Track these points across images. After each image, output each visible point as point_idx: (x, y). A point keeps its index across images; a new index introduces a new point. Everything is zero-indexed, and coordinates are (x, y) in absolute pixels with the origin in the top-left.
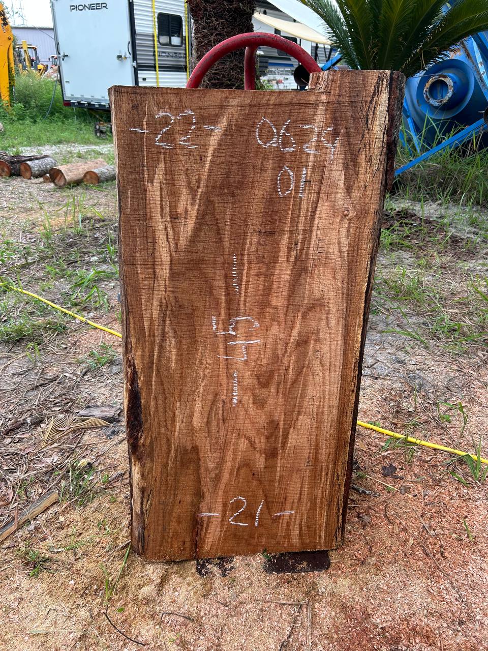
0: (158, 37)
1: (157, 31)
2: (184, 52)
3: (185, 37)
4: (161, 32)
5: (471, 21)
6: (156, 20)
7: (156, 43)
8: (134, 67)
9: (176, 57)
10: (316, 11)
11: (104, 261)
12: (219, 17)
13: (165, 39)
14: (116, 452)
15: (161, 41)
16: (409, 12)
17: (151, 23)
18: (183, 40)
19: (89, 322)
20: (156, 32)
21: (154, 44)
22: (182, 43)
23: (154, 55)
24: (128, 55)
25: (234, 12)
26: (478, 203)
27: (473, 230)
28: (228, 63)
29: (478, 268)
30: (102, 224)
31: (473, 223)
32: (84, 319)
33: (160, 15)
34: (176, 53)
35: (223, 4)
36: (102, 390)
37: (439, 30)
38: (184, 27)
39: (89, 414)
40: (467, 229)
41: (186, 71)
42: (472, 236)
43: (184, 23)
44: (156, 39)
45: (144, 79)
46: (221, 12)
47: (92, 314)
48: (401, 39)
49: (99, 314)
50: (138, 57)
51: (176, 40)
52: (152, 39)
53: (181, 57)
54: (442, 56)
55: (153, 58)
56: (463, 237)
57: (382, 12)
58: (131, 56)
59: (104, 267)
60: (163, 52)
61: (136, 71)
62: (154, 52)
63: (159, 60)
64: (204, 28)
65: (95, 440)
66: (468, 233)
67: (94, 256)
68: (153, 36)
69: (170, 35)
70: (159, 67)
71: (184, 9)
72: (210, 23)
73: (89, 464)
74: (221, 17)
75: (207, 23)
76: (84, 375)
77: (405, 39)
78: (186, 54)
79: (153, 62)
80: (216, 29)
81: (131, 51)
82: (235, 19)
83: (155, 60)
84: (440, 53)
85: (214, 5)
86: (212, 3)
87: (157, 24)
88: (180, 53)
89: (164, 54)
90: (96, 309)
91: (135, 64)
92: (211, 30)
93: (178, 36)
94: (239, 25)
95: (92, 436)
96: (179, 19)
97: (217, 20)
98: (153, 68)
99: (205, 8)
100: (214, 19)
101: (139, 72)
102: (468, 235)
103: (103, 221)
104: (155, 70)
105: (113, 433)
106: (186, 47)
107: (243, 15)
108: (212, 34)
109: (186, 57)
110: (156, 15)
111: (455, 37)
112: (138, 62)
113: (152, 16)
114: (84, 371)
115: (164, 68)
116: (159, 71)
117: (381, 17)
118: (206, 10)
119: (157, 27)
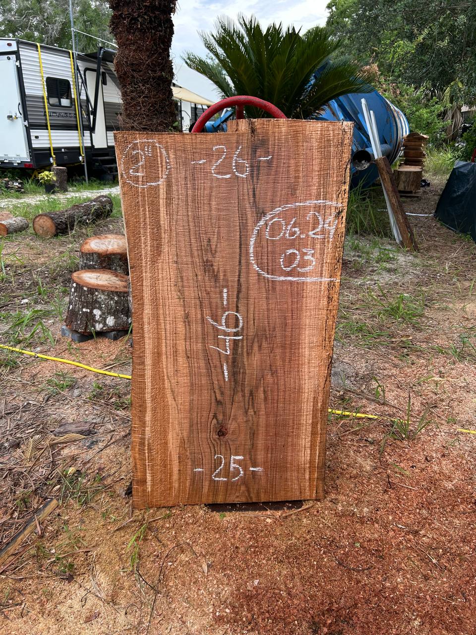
0: (48, 99)
1: (46, 93)
2: (74, 112)
3: (74, 99)
4: (50, 95)
5: (336, 87)
6: (45, 83)
7: (46, 104)
8: (26, 126)
9: (67, 116)
10: (210, 78)
11: (36, 302)
12: (145, 83)
13: (54, 101)
14: (100, 458)
15: (51, 103)
16: (288, 80)
17: (39, 86)
18: (72, 101)
19: (39, 355)
20: (46, 95)
21: (45, 105)
22: (71, 103)
23: (45, 115)
24: (19, 115)
25: (158, 79)
26: (357, 232)
27: (357, 254)
28: (155, 120)
29: (368, 282)
30: (24, 269)
31: (356, 248)
32: (33, 354)
33: (49, 80)
34: (66, 113)
35: (148, 73)
36: (69, 411)
37: (313, 94)
38: (72, 90)
39: (66, 430)
40: (352, 254)
41: (77, 130)
42: (357, 259)
43: (72, 87)
44: (46, 101)
45: (37, 137)
46: (146, 79)
47: (38, 349)
48: (283, 101)
49: (46, 348)
50: (29, 117)
51: (65, 102)
52: (41, 100)
53: (71, 117)
54: (316, 114)
55: (44, 118)
56: (350, 259)
57: (266, 79)
58: (22, 116)
59: (39, 307)
60: (53, 113)
61: (28, 130)
62: (45, 112)
63: (50, 119)
64: (132, 92)
65: (76, 452)
66: (353, 257)
67: (24, 299)
68: (43, 98)
69: (59, 97)
70: (51, 126)
71: (71, 74)
72: (137, 87)
73: (77, 471)
74: (147, 83)
75: (135, 88)
76: (47, 400)
77: (286, 100)
78: (76, 114)
79: (44, 122)
80: (143, 92)
81: (21, 112)
82: (159, 85)
83: (46, 119)
84: (315, 112)
85: (141, 73)
86: (138, 72)
87: (46, 87)
88: (70, 114)
89: (54, 114)
90: (42, 344)
91: (26, 123)
92: (138, 93)
93: (67, 98)
94: (162, 90)
95: (73, 449)
96: (67, 83)
97: (143, 86)
98: (44, 127)
99: (132, 75)
100: (140, 85)
101: (31, 130)
102: (354, 258)
103: (25, 267)
104: (48, 129)
105: (92, 443)
106: (75, 108)
107: (165, 82)
108: (140, 97)
109: (76, 117)
110: (45, 79)
111: (326, 99)
112: (30, 121)
113: (41, 80)
114: (46, 397)
115: (55, 127)
116: (51, 129)
117: (266, 84)
118: (133, 77)
119: (46, 90)
